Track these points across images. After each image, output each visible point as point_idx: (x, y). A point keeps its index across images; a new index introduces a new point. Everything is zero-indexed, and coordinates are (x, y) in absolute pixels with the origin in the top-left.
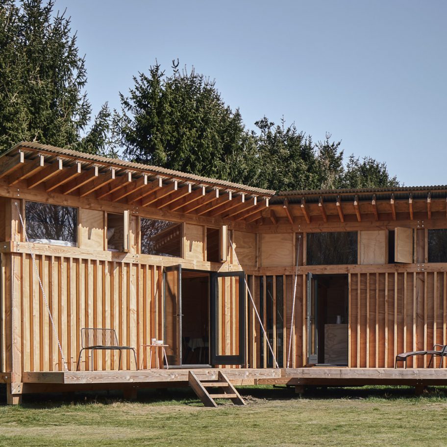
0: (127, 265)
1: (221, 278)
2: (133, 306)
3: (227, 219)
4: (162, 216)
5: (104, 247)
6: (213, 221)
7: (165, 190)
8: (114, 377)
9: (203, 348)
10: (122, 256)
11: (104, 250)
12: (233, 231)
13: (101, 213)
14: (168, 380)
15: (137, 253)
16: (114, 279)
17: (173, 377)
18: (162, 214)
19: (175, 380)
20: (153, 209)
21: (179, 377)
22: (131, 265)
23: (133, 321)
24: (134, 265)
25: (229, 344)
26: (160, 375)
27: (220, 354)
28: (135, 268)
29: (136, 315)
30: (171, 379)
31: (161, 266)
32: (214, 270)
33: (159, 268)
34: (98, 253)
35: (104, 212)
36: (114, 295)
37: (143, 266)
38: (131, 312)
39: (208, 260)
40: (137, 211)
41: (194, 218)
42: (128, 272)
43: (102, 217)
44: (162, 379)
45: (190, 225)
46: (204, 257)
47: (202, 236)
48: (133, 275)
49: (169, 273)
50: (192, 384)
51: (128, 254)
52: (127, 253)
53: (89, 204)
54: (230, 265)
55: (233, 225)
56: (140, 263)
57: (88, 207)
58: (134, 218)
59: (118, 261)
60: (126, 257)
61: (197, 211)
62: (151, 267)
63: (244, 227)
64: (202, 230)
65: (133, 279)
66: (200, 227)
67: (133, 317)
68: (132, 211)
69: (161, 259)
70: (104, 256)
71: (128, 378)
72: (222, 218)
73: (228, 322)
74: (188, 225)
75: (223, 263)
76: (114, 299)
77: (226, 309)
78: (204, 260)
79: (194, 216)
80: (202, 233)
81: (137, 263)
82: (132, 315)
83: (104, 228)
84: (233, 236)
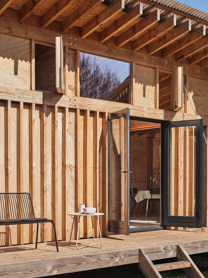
0: (62, 109)
1: (174, 128)
2: (70, 161)
3: (181, 61)
4: (107, 52)
5: (31, 86)
6: (166, 64)
7: (108, 11)
8: (27, 270)
9: (149, 199)
10: (55, 98)
11: (31, 89)
12: (187, 76)
13: (27, 42)
14: (111, 265)
15: (76, 95)
16: (45, 127)
17: (117, 260)
18: (106, 50)
19: (120, 264)
20: (96, 43)
21: (125, 259)
22: (67, 110)
23: (70, 179)
24: (71, 110)
25: (182, 202)
26: (98, 259)
27: (173, 214)
28: (73, 114)
29: (74, 172)
30: (114, 263)
31: (105, 113)
32: (167, 120)
33: (102, 114)
34: (23, 93)
35: (31, 40)
36: (45, 147)
37: (83, 112)
38: (67, 168)
39: (160, 108)
40: (75, 43)
41: (145, 58)
42: (64, 119)
43: (28, 46)
44: (102, 265)
45: (140, 66)
46: (156, 104)
47: (153, 79)
48: (70, 123)
49: (114, 121)
50: (143, 267)
51: (64, 96)
52: (61, 95)
53: (9, 28)
54: (184, 114)
55: (187, 69)
56: (78, 108)
57: (7, 31)
58: (71, 52)
59: (49, 104)
60: (61, 99)
61: (148, 48)
62: (93, 113)
63: (199, 73)
64: (153, 73)
65: (70, 127)
66: (151, 69)
67: (70, 174)
68: (69, 42)
69: (106, 104)
70: (30, 97)
71: (49, 268)
72: (176, 61)
73: (181, 178)
74: (138, 66)
75: (177, 111)
76: (45, 152)
77: (179, 163)
78: (156, 107)
79: (145, 56)
80: (153, 76)
81: (75, 108)
82: (69, 172)
83: (31, 62)
84: (188, 82)
